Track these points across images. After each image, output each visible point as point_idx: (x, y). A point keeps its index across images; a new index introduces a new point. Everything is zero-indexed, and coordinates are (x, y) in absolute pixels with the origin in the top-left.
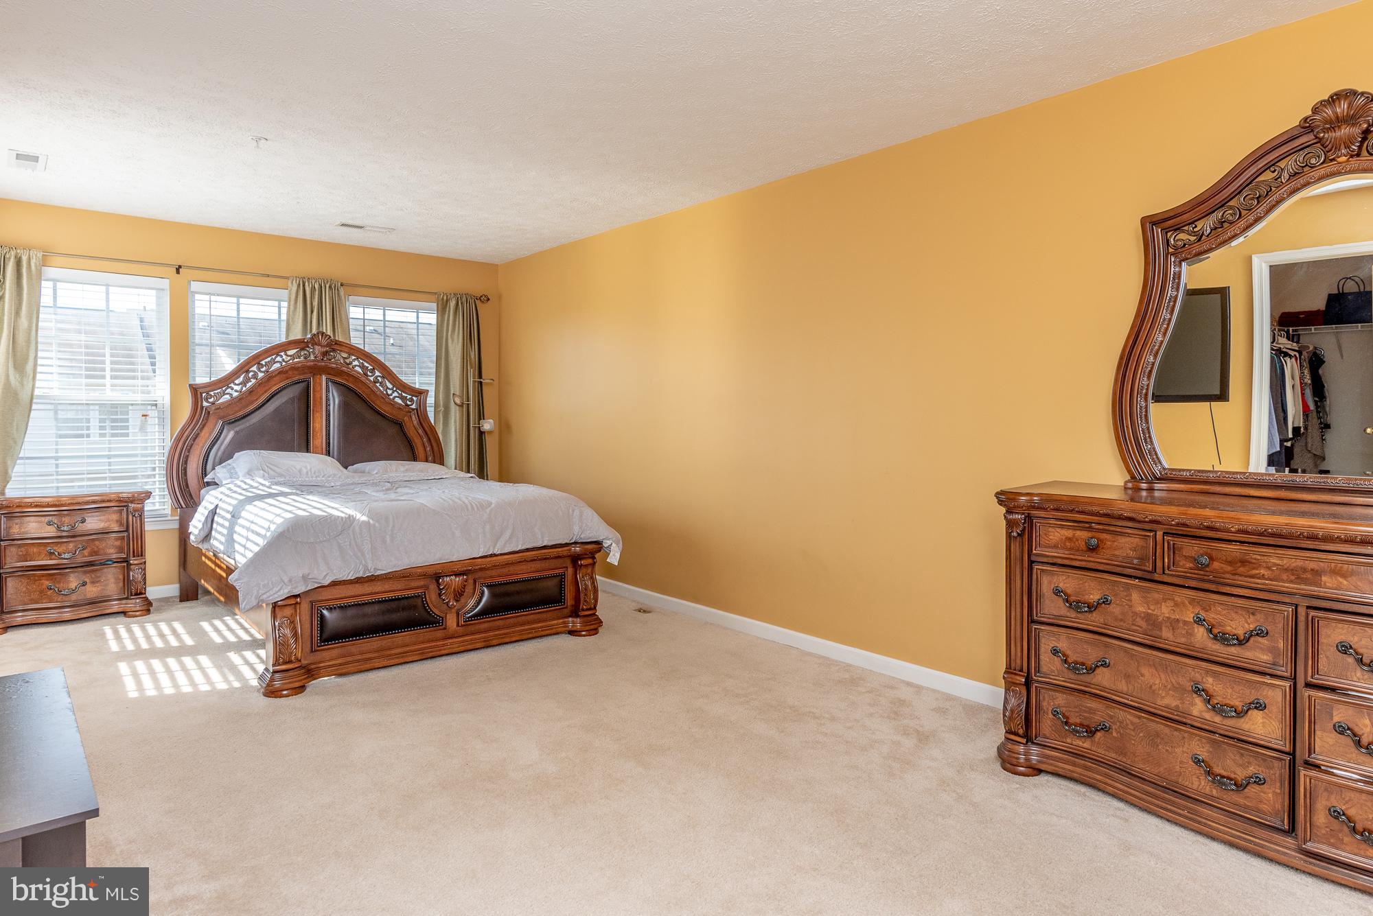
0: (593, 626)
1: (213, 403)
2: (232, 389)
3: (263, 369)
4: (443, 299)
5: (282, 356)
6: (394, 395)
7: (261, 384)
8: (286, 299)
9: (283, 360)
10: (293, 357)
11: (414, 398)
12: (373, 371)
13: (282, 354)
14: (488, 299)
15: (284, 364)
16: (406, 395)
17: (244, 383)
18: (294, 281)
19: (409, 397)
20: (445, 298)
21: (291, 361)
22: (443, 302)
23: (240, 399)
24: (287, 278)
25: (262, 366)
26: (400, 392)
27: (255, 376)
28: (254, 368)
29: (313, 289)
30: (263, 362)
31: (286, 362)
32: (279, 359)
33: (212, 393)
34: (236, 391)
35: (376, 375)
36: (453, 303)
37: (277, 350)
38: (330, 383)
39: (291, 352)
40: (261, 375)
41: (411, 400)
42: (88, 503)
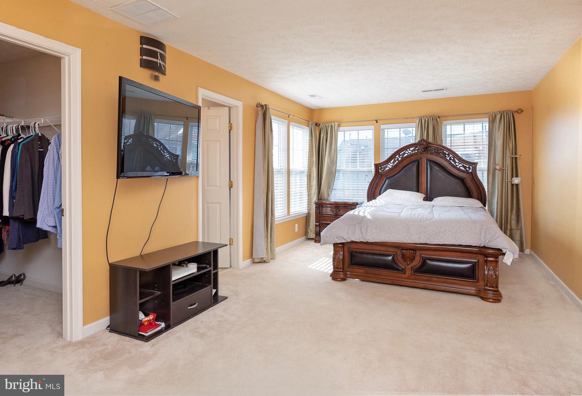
0: (497, 298)
1: (383, 171)
2: (390, 165)
3: (401, 157)
4: (492, 115)
5: (408, 151)
6: (460, 165)
7: (400, 162)
8: (415, 127)
9: (409, 152)
10: (412, 151)
11: (471, 167)
12: (448, 155)
13: (408, 150)
14: (523, 111)
15: (409, 154)
16: (466, 165)
17: (393, 163)
18: (418, 119)
19: (467, 166)
20: (494, 114)
21: (412, 153)
22: (493, 117)
23: (392, 169)
24: (414, 118)
25: (401, 155)
26: (463, 164)
27: (398, 160)
28: (397, 156)
29: (425, 120)
30: (401, 154)
31: (410, 153)
32: (407, 152)
33: (382, 167)
34: (391, 166)
35: (450, 156)
36: (498, 117)
37: (406, 148)
38: (428, 161)
39: (411, 149)
40: (400, 159)
41: (469, 168)
42: (340, 205)
